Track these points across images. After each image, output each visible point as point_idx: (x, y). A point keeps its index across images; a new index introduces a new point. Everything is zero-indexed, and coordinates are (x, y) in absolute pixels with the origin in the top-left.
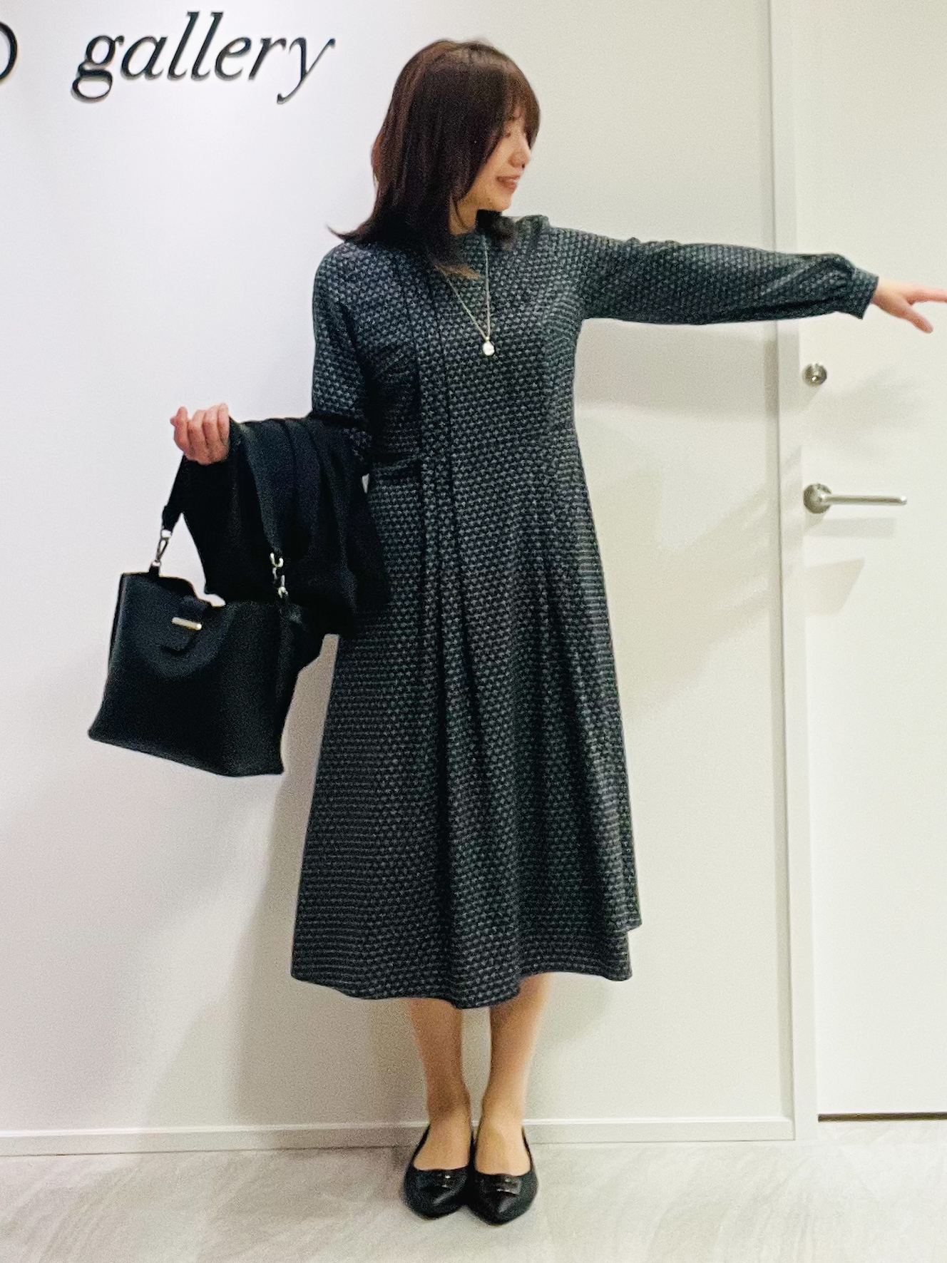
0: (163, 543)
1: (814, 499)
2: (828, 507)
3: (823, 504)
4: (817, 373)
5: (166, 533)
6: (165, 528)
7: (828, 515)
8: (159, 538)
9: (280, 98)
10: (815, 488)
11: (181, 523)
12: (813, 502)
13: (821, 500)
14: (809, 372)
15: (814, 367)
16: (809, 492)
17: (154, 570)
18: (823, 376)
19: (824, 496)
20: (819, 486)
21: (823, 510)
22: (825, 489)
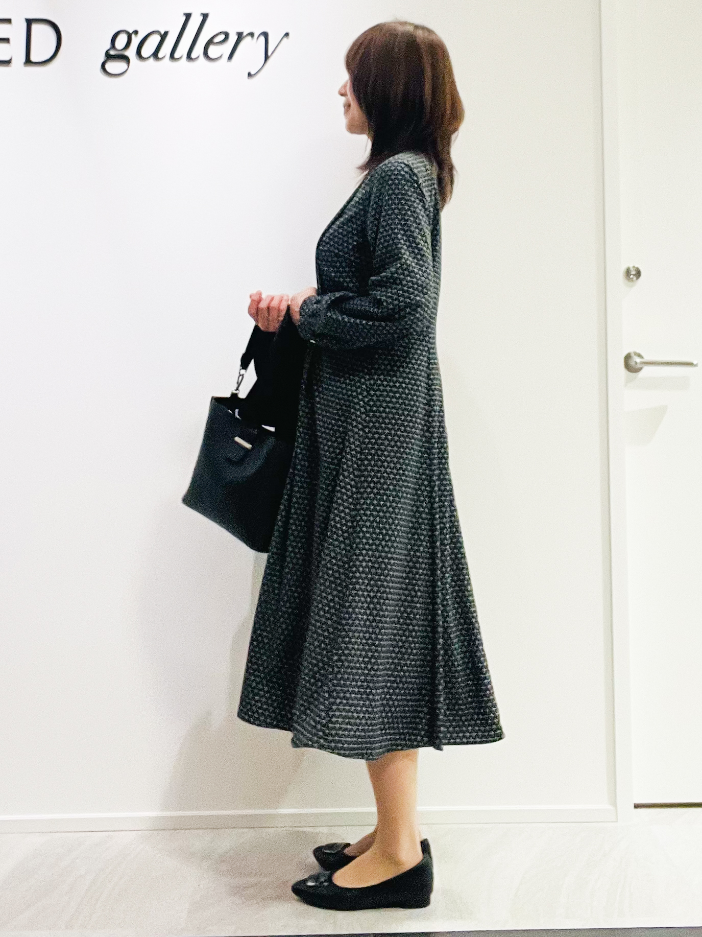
0: (241, 378)
1: (632, 363)
2: (640, 369)
3: (639, 366)
4: (634, 272)
5: (243, 372)
6: (243, 369)
7: (641, 374)
8: (238, 375)
9: (249, 75)
10: (633, 355)
11: (252, 365)
12: (630, 365)
13: (636, 363)
14: (628, 272)
15: (631, 269)
16: (628, 358)
17: (234, 396)
18: (638, 274)
19: (638, 360)
20: (636, 354)
21: (638, 370)
22: (639, 356)
